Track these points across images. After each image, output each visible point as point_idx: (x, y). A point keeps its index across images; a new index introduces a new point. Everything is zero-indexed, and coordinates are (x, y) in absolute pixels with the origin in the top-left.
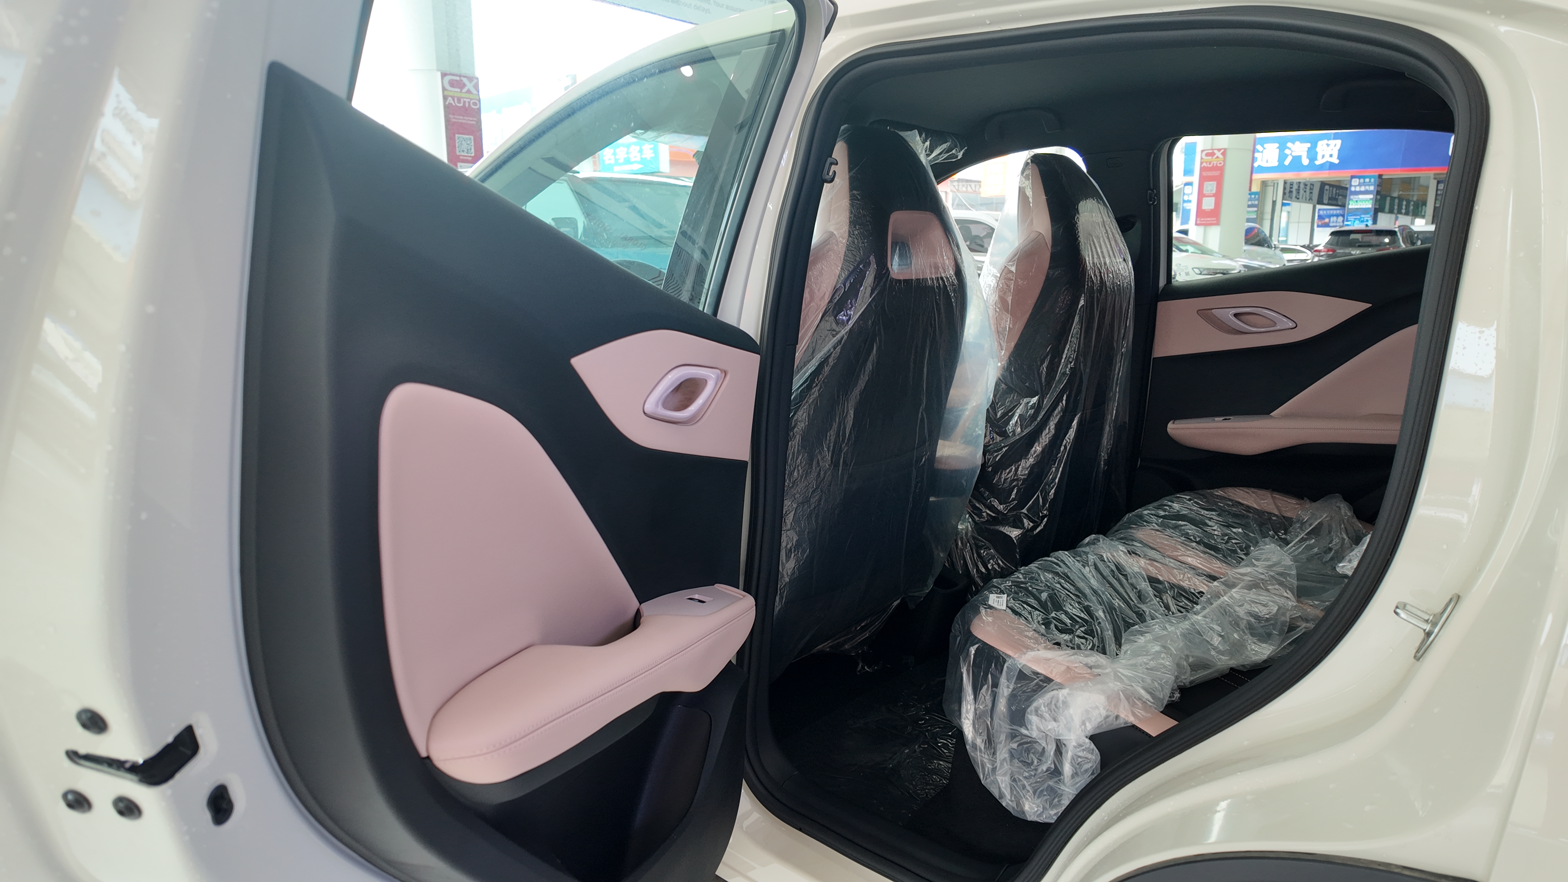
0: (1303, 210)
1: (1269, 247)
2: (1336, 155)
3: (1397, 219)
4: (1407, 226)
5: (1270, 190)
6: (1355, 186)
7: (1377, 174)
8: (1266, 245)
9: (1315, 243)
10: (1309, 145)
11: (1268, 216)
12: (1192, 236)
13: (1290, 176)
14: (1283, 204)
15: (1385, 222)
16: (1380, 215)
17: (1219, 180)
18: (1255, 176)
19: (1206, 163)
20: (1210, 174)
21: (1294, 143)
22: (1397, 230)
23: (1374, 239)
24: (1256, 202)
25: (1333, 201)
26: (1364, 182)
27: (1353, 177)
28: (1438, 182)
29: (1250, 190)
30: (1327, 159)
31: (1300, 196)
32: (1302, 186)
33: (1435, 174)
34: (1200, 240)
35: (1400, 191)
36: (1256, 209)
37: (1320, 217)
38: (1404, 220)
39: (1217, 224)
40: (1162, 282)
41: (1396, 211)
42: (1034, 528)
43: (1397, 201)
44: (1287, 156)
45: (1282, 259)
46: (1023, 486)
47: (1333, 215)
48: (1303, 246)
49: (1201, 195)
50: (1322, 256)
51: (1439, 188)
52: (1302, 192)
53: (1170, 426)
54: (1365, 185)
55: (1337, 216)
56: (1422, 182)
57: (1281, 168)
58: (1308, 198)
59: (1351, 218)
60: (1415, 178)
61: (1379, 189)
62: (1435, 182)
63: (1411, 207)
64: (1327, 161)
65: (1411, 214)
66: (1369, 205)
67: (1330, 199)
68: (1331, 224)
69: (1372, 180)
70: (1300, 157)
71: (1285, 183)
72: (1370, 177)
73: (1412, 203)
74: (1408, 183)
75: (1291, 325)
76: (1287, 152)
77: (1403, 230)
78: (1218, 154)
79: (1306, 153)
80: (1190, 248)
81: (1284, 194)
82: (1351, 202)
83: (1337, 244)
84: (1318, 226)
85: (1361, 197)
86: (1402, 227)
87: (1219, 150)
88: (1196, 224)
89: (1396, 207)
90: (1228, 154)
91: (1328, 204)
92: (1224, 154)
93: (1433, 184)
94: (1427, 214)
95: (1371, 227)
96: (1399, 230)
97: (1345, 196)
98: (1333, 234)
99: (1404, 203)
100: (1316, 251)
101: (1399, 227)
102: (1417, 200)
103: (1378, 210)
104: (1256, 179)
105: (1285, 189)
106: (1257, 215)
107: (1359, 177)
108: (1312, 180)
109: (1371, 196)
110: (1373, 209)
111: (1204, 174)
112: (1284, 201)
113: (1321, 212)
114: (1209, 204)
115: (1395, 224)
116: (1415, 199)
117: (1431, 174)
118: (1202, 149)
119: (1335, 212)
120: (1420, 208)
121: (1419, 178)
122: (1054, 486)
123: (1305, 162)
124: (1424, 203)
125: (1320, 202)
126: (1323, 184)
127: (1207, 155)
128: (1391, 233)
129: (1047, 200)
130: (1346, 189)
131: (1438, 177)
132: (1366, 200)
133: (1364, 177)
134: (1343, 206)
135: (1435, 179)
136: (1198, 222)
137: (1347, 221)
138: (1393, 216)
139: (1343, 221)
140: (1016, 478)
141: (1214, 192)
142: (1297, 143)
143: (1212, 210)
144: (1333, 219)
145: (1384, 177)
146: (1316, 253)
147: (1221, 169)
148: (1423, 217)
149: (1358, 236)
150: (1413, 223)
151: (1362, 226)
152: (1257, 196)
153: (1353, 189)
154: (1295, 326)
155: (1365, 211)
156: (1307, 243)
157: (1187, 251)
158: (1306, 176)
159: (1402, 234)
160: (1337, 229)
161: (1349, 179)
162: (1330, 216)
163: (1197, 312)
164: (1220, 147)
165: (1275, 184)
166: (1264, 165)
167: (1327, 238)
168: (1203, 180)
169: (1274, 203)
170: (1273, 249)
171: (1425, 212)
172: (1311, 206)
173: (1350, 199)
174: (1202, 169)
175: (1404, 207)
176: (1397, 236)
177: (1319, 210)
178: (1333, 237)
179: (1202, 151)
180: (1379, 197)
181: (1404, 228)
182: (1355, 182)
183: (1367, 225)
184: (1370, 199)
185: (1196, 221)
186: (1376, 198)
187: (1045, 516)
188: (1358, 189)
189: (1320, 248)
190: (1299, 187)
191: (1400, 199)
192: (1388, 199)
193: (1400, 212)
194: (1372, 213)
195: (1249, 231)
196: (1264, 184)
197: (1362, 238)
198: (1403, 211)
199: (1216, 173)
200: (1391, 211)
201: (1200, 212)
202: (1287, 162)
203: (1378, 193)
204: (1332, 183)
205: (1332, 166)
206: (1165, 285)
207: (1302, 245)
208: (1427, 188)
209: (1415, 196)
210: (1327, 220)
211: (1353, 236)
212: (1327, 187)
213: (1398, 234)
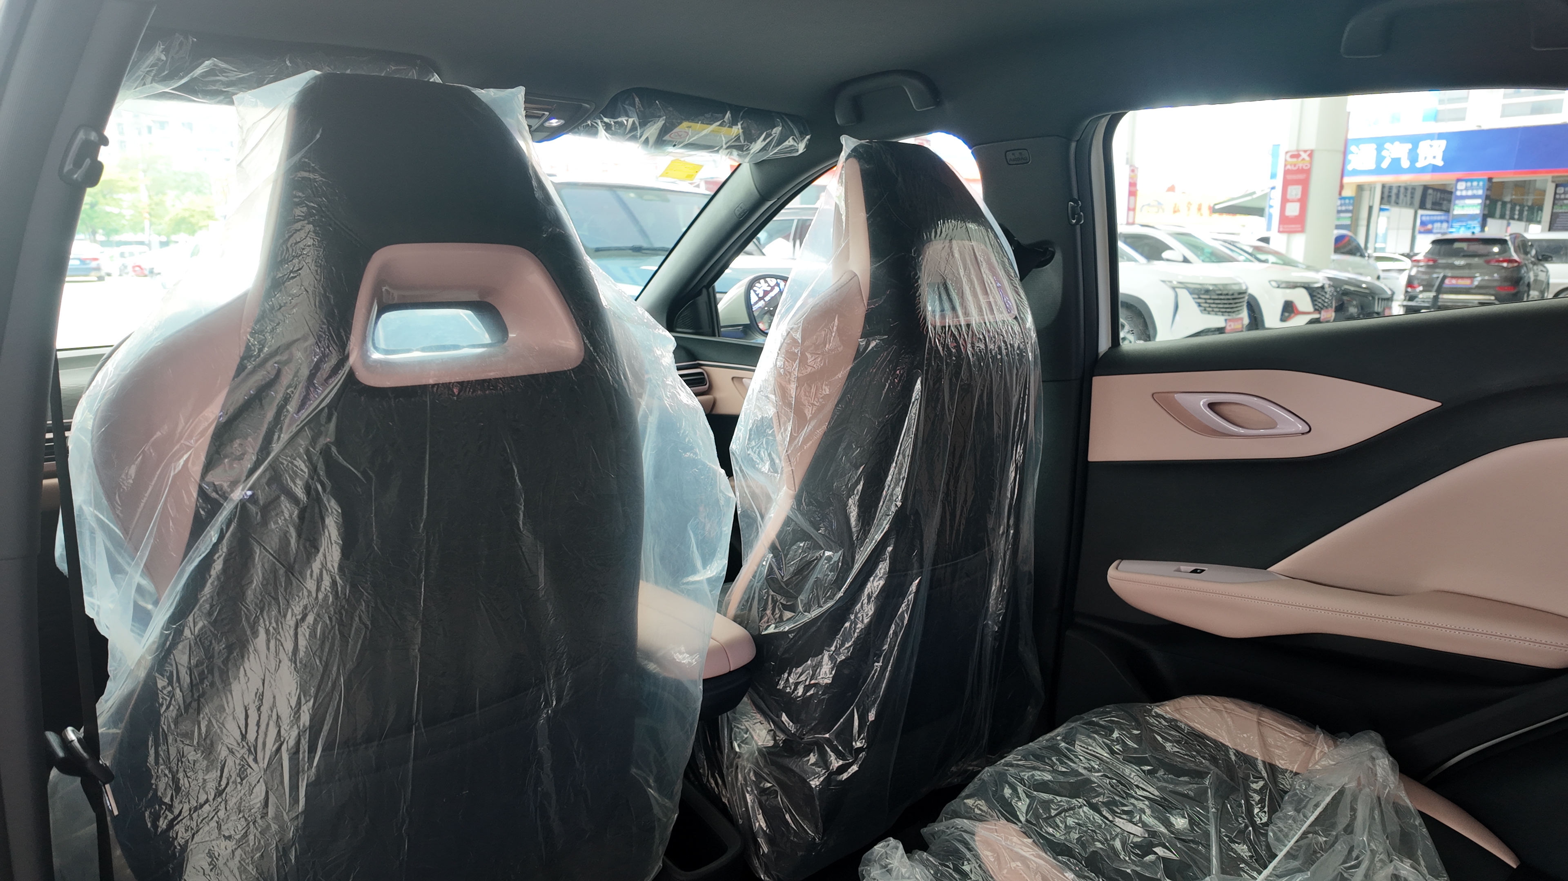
0: (1404, 215)
1: (1362, 256)
2: (1440, 156)
3: (1509, 225)
4: (1520, 234)
5: (1366, 194)
6: (1461, 190)
7: (1486, 177)
8: (1359, 254)
9: (1416, 251)
10: (1410, 146)
11: (1363, 222)
12: (1273, 246)
13: (1388, 179)
14: (1381, 210)
15: (1495, 229)
16: (1490, 221)
17: (1305, 184)
18: (1346, 180)
19: (1291, 165)
20: (1295, 177)
21: (1392, 143)
22: (1508, 238)
23: (1481, 248)
24: (1351, 208)
25: (1437, 206)
26: (1472, 185)
27: (1458, 180)
28: (1557, 186)
29: (1340, 194)
30: (1431, 161)
31: (1400, 201)
32: (1402, 190)
33: (1553, 177)
34: (1282, 250)
35: (1512, 195)
36: (1349, 215)
37: (1423, 223)
38: (1516, 227)
39: (1302, 231)
40: (1104, 344)
41: (1507, 217)
42: (842, 769)
43: (1509, 206)
44: (1384, 158)
45: (1376, 269)
46: (826, 696)
47: (1437, 221)
48: (1403, 255)
49: (1285, 200)
50: (1421, 266)
51: (1558, 191)
52: (1401, 196)
53: (1112, 572)
54: (1473, 189)
55: (1442, 222)
56: (1538, 185)
57: (1378, 171)
58: (1409, 202)
59: (1456, 225)
60: (1530, 181)
61: (1489, 193)
62: (1554, 185)
63: (1525, 213)
64: (1430, 164)
65: (1525, 219)
66: (1477, 211)
67: (1434, 204)
68: (1435, 231)
69: (1481, 184)
70: (1399, 160)
71: (1383, 186)
72: (1478, 180)
73: (1526, 208)
74: (1521, 187)
75: (1301, 427)
76: (1384, 153)
77: (1515, 238)
78: (1304, 156)
79: (1406, 155)
80: (1272, 258)
81: (1382, 198)
82: (1456, 208)
83: (1439, 254)
84: (1420, 232)
85: (1468, 201)
86: (1514, 236)
87: (1305, 151)
88: (1279, 232)
89: (1508, 213)
90: (1316, 156)
91: (1432, 209)
92: (1311, 155)
93: (1550, 189)
94: (1543, 220)
95: (1478, 235)
96: (1511, 239)
97: (1449, 201)
98: (1434, 242)
99: (1518, 208)
100: (1415, 261)
101: (1511, 235)
102: (1532, 204)
103: (1488, 213)
104: (1348, 184)
105: (1383, 193)
106: (1352, 221)
107: (1466, 181)
108: (1413, 184)
109: (1479, 201)
110: (1482, 215)
111: (1289, 177)
112: (1383, 207)
113: (1424, 218)
114: (1293, 210)
115: (1506, 232)
116: (1530, 204)
117: (1549, 177)
118: (1286, 150)
119: (1439, 218)
120: (1535, 214)
121: (1535, 181)
122: (876, 700)
123: (1405, 164)
124: (1541, 208)
125: (1422, 206)
126: (1426, 188)
127: (1292, 156)
128: (1501, 242)
129: (868, 219)
130: (1451, 193)
131: (1556, 179)
132: (1473, 205)
133: (1472, 181)
134: (1448, 211)
135: (1553, 182)
136: (1281, 230)
137: (1452, 227)
138: (1505, 222)
139: (1448, 227)
140: (813, 682)
141: (1299, 196)
142: (1397, 143)
143: (1296, 216)
144: (1437, 225)
145: (1494, 180)
146: (1415, 264)
147: (1307, 172)
148: (1539, 222)
149: (1464, 245)
150: (1526, 230)
151: (1467, 234)
152: (1352, 201)
153: (1458, 193)
154: (1308, 429)
155: (1472, 217)
156: (1407, 250)
157: (1266, 261)
158: (1406, 178)
159: (1514, 243)
160: (1439, 237)
161: (1454, 182)
162: (1433, 222)
163: (1153, 395)
164: (1306, 148)
165: (1371, 187)
166: (1360, 168)
167: (1428, 247)
168: (1286, 184)
169: (1371, 208)
170: (1367, 258)
171: (1541, 218)
172: (1411, 212)
173: (1455, 204)
174: (1286, 172)
175: (1517, 213)
176: (1508, 245)
177: (1422, 216)
178: (1434, 246)
179: (1287, 153)
180: (1488, 202)
181: (1515, 237)
182: (1461, 185)
183: (1473, 233)
184: (1478, 204)
185: (1279, 228)
186: (1485, 204)
187: (860, 750)
188: (1464, 193)
189: (1420, 257)
190: (1399, 191)
191: (1514, 204)
192: (1499, 205)
193: (1512, 218)
194: (1480, 219)
195: (1339, 240)
196: (1360, 188)
197: (1468, 248)
198: (1516, 217)
199: (1301, 177)
200: (1502, 217)
201: (1284, 220)
202: (1385, 165)
203: (1487, 197)
204: (1436, 187)
205: (1435, 169)
206: (1110, 348)
207: (1401, 253)
208: (1543, 192)
209: (1530, 200)
210: (1430, 226)
211: (1457, 245)
212: (1430, 191)
213: (1510, 243)
